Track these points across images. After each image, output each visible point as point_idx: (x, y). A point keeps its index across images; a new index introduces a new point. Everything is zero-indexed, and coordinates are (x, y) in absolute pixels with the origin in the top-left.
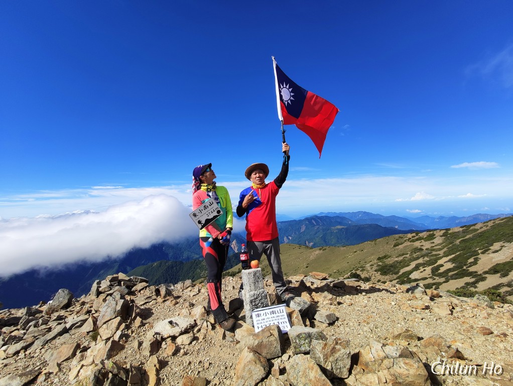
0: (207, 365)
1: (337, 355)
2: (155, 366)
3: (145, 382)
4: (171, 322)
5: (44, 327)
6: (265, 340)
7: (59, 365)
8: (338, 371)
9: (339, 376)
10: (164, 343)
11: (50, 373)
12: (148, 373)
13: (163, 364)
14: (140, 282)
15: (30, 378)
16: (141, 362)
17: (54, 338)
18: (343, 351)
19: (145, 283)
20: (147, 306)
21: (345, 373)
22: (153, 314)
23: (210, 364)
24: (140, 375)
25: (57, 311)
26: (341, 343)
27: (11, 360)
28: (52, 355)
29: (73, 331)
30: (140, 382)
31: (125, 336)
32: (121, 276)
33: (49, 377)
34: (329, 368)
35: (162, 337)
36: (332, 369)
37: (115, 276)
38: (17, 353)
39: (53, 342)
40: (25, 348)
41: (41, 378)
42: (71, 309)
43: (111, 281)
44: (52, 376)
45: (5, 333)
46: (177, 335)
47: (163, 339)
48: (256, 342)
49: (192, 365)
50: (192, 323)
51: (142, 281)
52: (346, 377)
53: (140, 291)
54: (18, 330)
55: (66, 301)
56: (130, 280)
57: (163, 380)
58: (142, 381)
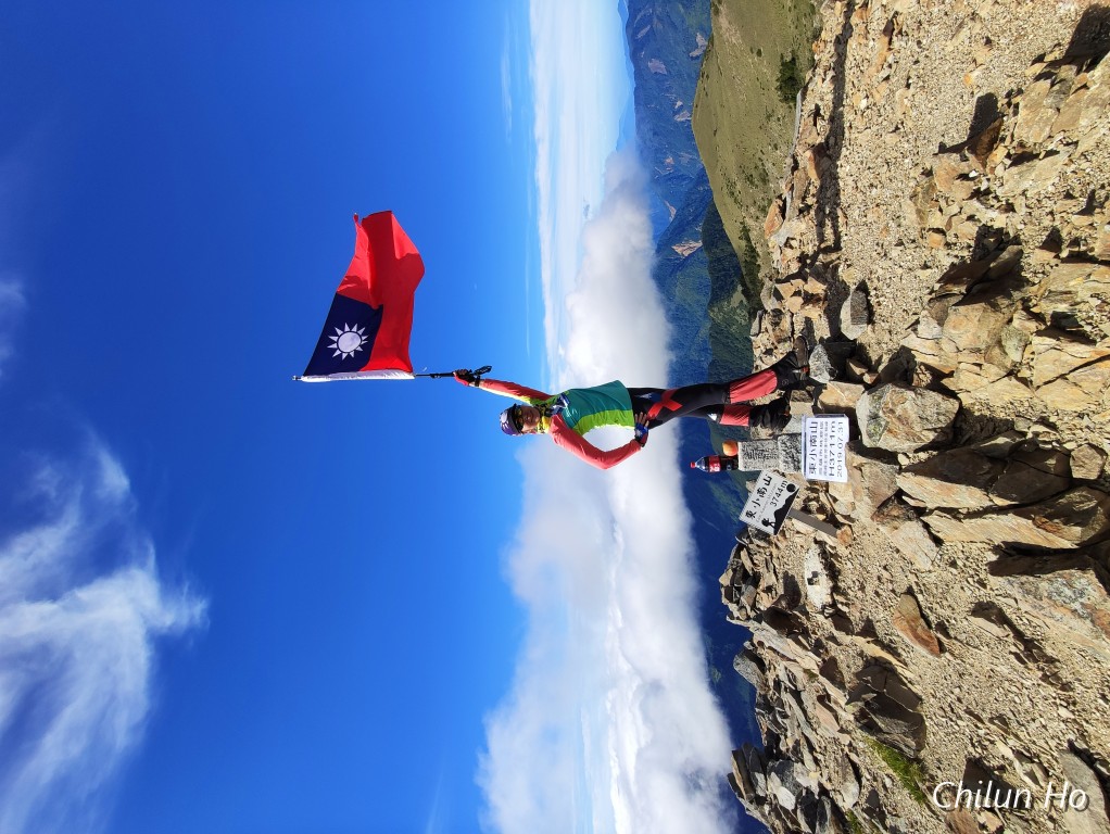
0: (886, 575)
1: (913, 416)
2: (868, 642)
3: (888, 665)
4: (811, 582)
5: (787, 709)
6: (867, 484)
7: (842, 731)
8: (942, 418)
9: (952, 417)
10: (840, 606)
11: (850, 745)
12: (877, 655)
13: (868, 630)
14: (740, 558)
15: (850, 770)
16: (858, 655)
17: (804, 712)
18: (907, 405)
19: (742, 553)
20: (780, 576)
21: (950, 406)
22: (793, 577)
23: (885, 568)
24: (877, 669)
25: (767, 680)
26: (893, 404)
27: (825, 772)
28: (827, 730)
29: (800, 687)
30: (886, 673)
31: (818, 648)
32: (725, 580)
33: (855, 748)
34: (931, 436)
35: (830, 606)
36: (935, 430)
37: (723, 590)
38: (816, 761)
39: (809, 714)
40: (812, 749)
41: (853, 756)
42: (767, 663)
43: (731, 601)
44: (854, 744)
45: (788, 750)
46: (831, 584)
47: (834, 605)
48: (866, 499)
49: (880, 592)
50: (818, 551)
51: (738, 555)
52: (957, 406)
53: (754, 564)
54: (786, 737)
55: (754, 665)
56: (734, 570)
57: (891, 641)
58: (885, 669)
